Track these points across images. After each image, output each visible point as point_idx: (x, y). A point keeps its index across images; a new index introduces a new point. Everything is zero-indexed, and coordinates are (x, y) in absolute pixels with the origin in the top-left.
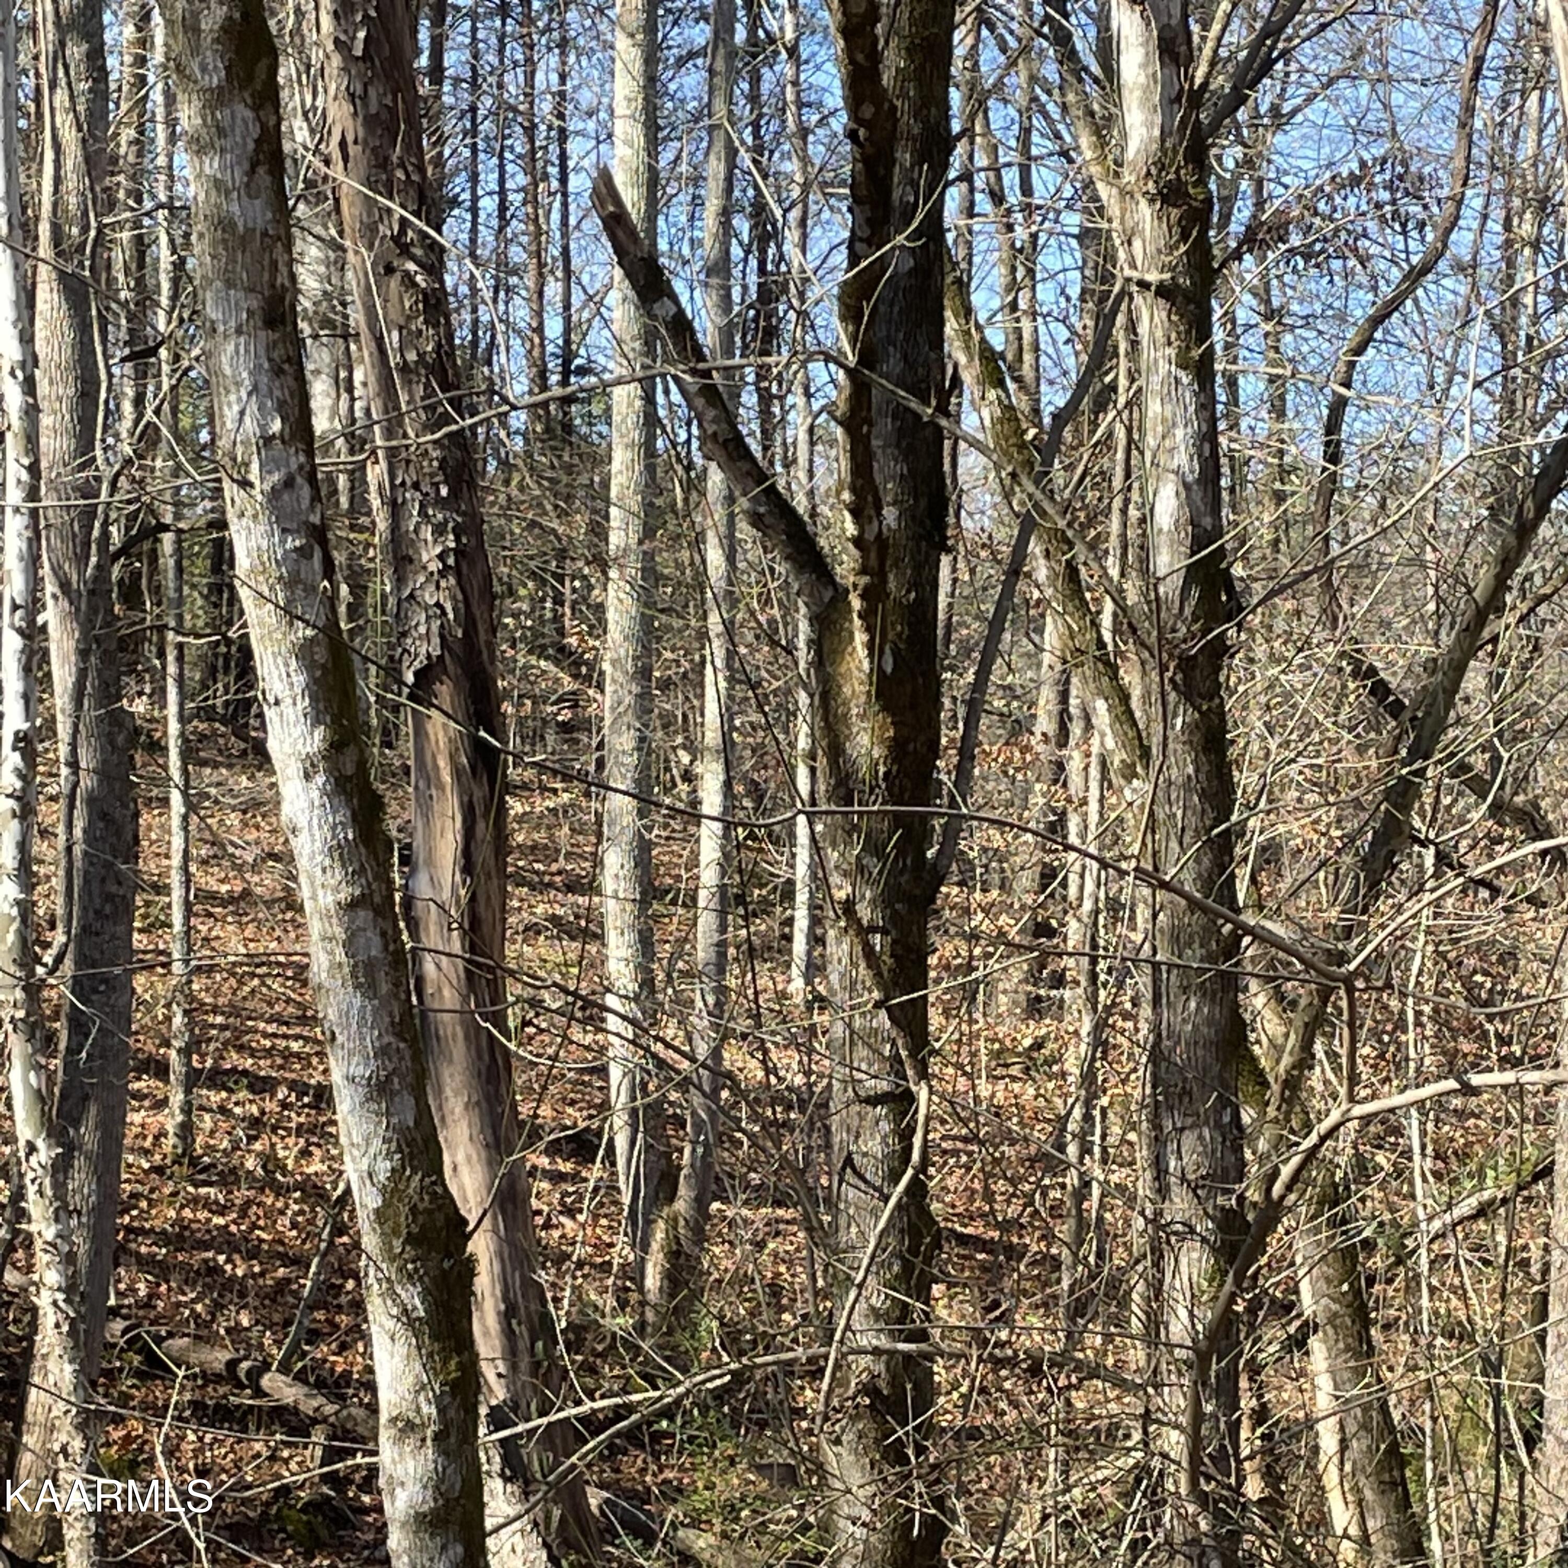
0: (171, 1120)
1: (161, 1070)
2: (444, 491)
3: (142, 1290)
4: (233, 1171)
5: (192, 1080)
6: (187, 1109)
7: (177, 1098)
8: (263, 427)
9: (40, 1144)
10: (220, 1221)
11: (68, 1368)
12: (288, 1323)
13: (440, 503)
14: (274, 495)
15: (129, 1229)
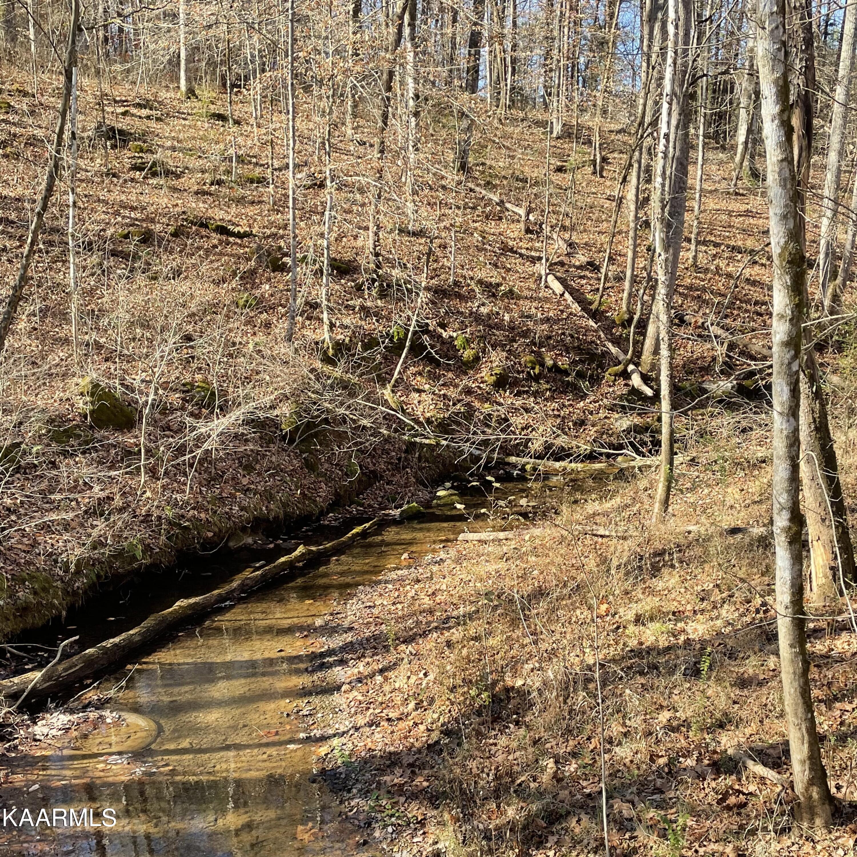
0: (691, 255)
1: (689, 240)
2: (804, 47)
3: (680, 302)
4: (707, 269)
5: (698, 243)
6: (696, 251)
7: (693, 247)
8: (771, 9)
9: (662, 253)
10: (702, 283)
11: (666, 317)
12: (719, 313)
13: (802, 51)
14: (772, 31)
15: (678, 285)
